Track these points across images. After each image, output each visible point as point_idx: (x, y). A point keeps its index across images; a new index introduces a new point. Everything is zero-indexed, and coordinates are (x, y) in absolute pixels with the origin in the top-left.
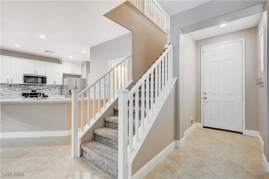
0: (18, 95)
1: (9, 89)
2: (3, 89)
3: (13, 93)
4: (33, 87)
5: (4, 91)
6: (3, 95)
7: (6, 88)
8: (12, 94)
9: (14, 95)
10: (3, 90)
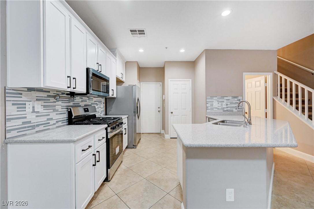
0: (60, 124)
1: (44, 106)
2: (34, 107)
3: (52, 119)
4: (81, 100)
5: (35, 114)
6: (33, 127)
7: (40, 102)
8: (52, 122)
9: (54, 124)
10: (34, 111)
